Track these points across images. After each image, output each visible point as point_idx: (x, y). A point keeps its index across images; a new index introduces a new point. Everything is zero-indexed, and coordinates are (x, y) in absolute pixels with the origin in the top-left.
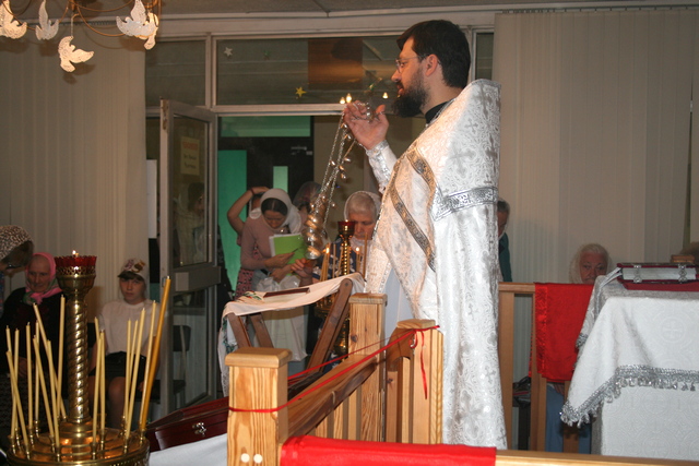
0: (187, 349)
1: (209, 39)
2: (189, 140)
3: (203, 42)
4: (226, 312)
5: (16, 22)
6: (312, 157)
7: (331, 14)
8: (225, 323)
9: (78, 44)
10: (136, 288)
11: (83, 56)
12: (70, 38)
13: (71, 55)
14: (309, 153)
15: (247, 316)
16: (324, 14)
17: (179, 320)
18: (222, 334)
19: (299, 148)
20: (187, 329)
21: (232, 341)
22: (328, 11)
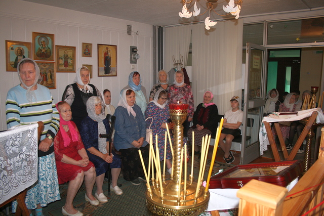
0: (252, 126)
1: (265, 22)
2: (256, 57)
3: (263, 23)
4: (263, 121)
5: (188, 12)
6: (300, 64)
7: (312, 9)
8: (263, 125)
9: (211, 19)
10: (236, 105)
11: (213, 24)
12: (209, 18)
13: (209, 24)
14: (299, 62)
15: (272, 123)
16: (309, 10)
17: (250, 116)
18: (261, 129)
19: (296, 61)
20: (253, 120)
21: (265, 131)
22: (311, 8)
